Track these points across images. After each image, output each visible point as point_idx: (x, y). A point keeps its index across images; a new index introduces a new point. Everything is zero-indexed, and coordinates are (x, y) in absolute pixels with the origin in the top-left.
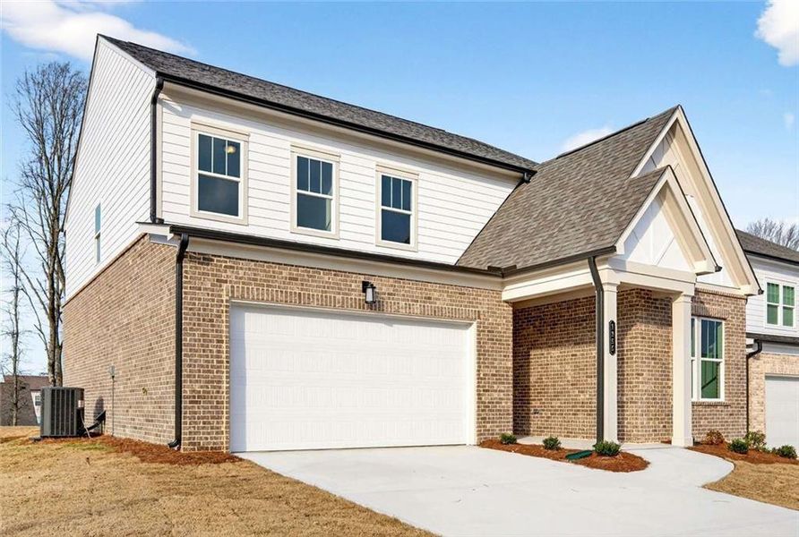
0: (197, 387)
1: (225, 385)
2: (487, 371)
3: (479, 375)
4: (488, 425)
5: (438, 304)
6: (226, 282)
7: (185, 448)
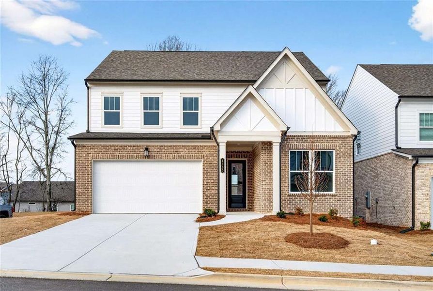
0: (80, 190)
1: (90, 190)
2: (208, 181)
3: (204, 183)
4: (209, 205)
5: (182, 154)
6: (90, 153)
7: (77, 211)
